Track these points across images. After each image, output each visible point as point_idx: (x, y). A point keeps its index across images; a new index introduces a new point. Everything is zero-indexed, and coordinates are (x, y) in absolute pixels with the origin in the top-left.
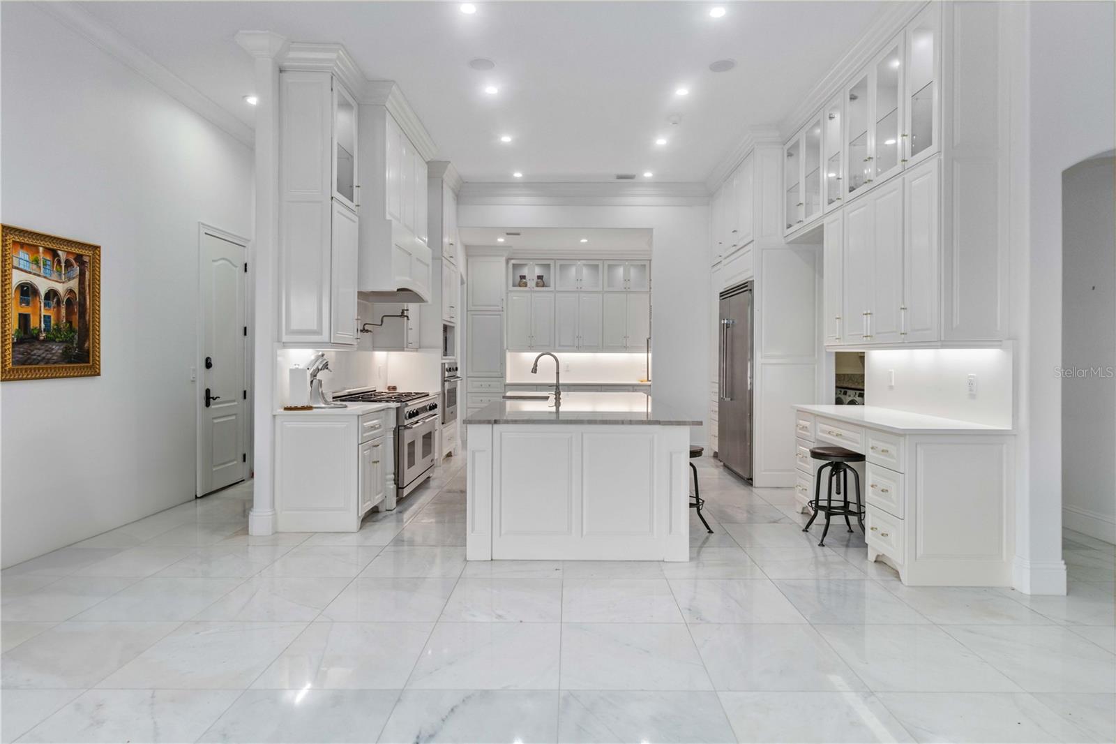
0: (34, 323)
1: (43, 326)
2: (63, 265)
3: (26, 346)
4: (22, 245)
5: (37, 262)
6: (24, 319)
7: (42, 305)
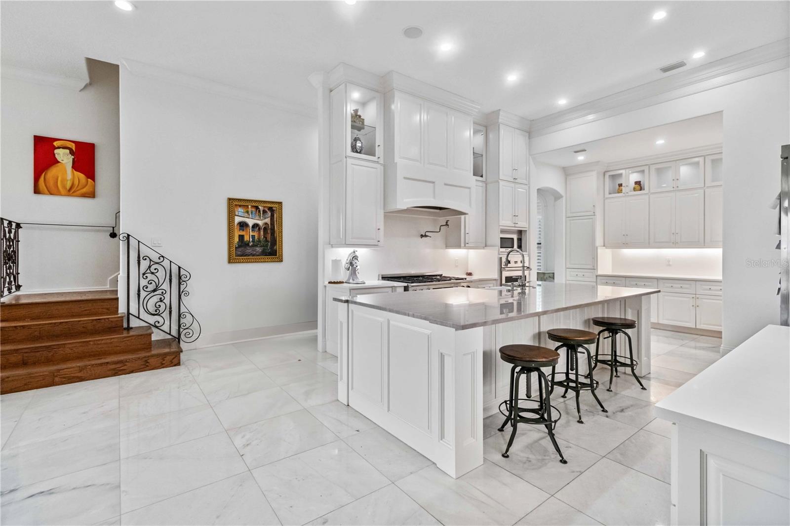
0: (246, 238)
1: (251, 240)
2: (262, 212)
3: (243, 248)
4: (240, 206)
5: (247, 212)
6: (241, 237)
7: (251, 230)
